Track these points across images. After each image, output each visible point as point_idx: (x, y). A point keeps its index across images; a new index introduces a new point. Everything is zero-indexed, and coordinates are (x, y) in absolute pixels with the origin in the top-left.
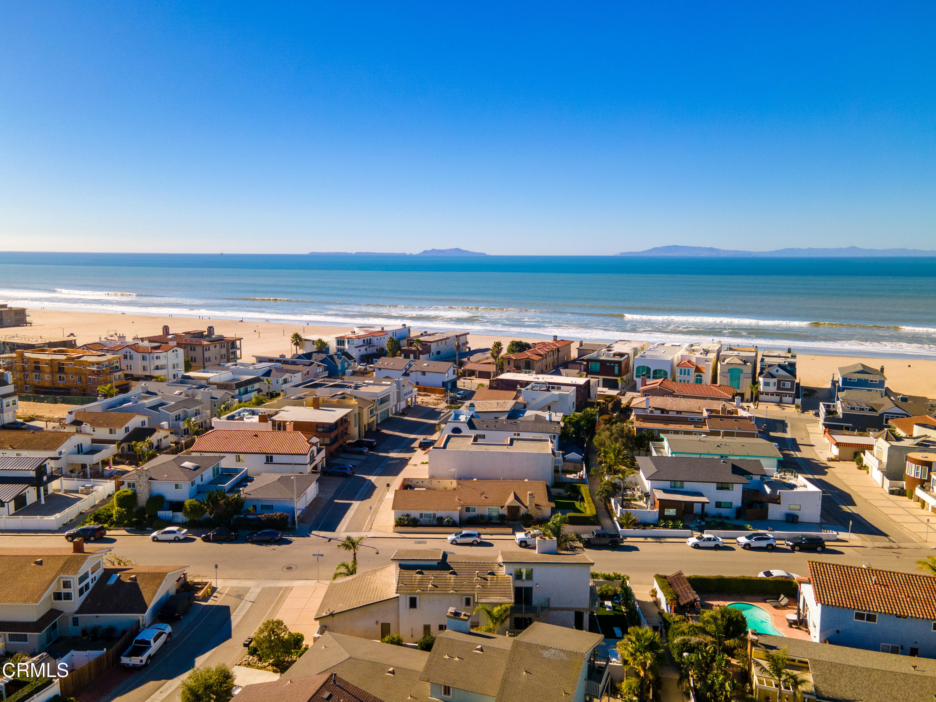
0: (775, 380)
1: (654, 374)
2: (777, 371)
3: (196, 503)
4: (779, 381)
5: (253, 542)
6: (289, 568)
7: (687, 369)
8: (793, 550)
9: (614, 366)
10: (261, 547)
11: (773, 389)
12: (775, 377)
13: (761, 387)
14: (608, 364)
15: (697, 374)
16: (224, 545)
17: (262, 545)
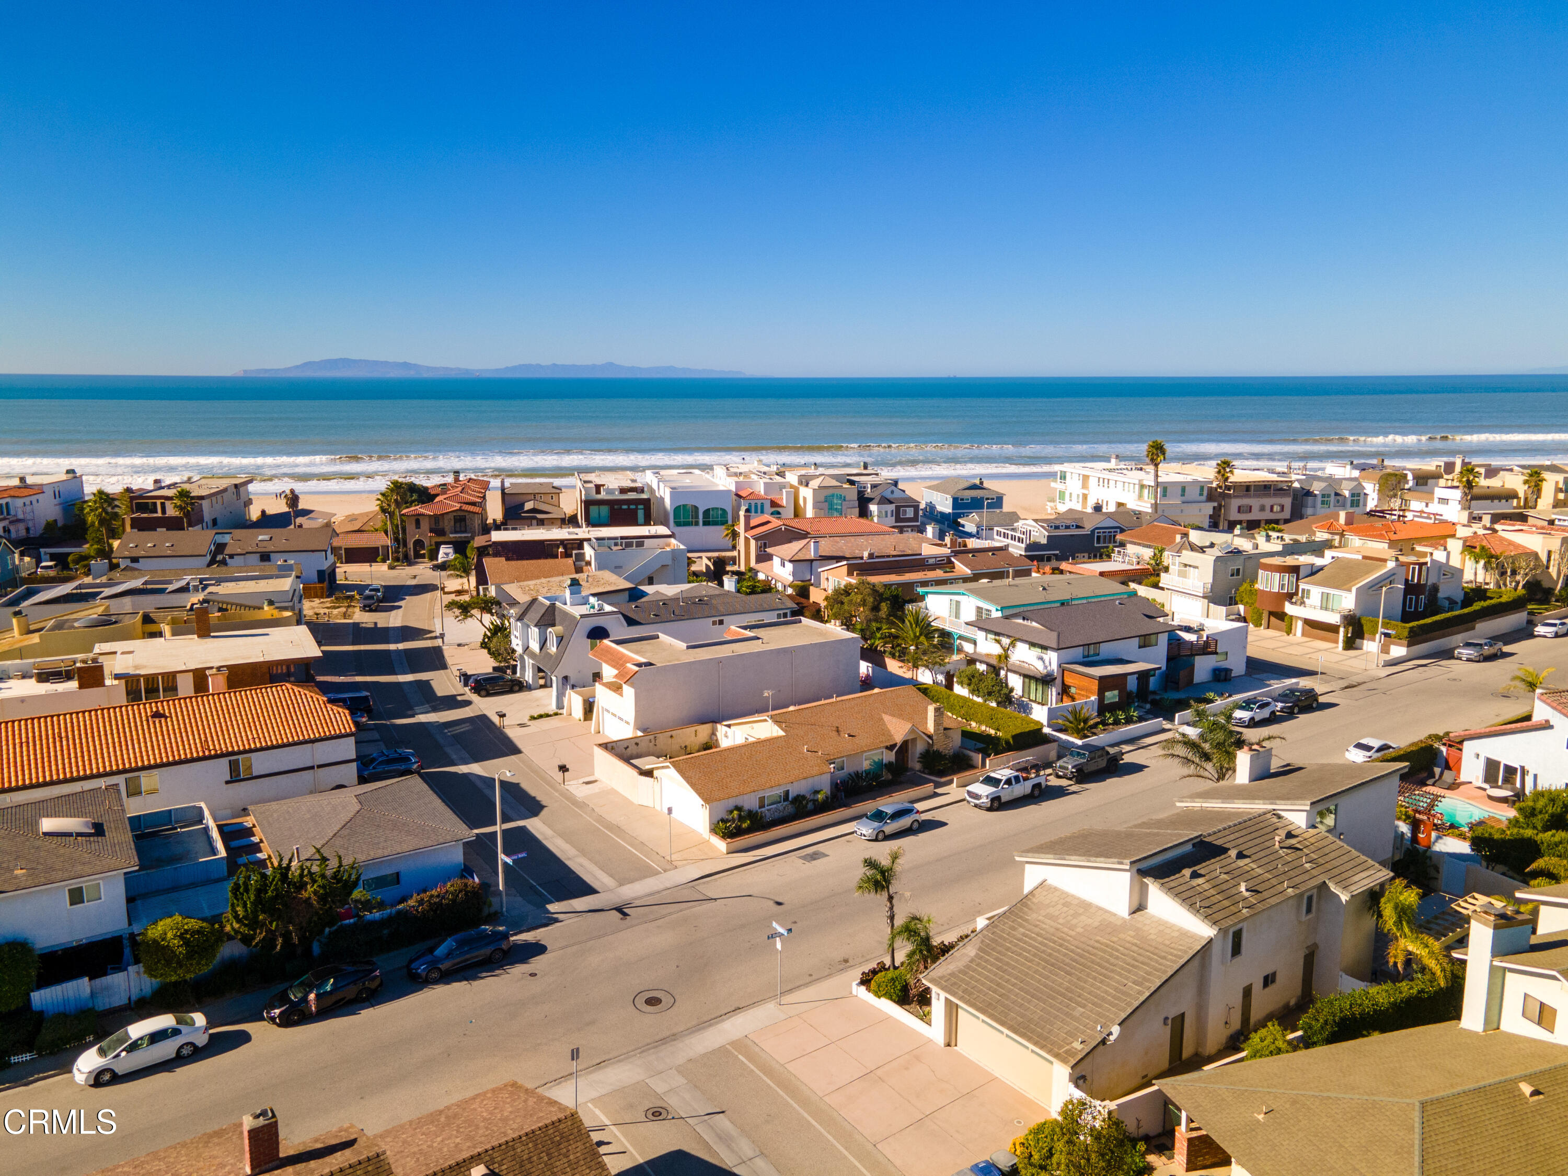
0: (892, 507)
1: (704, 518)
2: (892, 492)
3: (193, 924)
4: (898, 508)
5: (447, 977)
6: (653, 1001)
7: (759, 502)
8: (1289, 714)
9: (637, 509)
10: (476, 984)
11: (891, 520)
12: (891, 502)
13: (876, 519)
14: (625, 507)
15: (773, 509)
16: (367, 1014)
17: (475, 978)
